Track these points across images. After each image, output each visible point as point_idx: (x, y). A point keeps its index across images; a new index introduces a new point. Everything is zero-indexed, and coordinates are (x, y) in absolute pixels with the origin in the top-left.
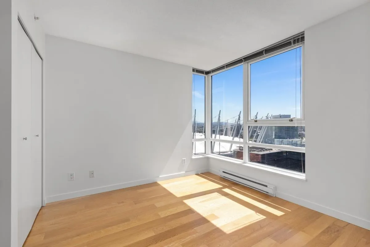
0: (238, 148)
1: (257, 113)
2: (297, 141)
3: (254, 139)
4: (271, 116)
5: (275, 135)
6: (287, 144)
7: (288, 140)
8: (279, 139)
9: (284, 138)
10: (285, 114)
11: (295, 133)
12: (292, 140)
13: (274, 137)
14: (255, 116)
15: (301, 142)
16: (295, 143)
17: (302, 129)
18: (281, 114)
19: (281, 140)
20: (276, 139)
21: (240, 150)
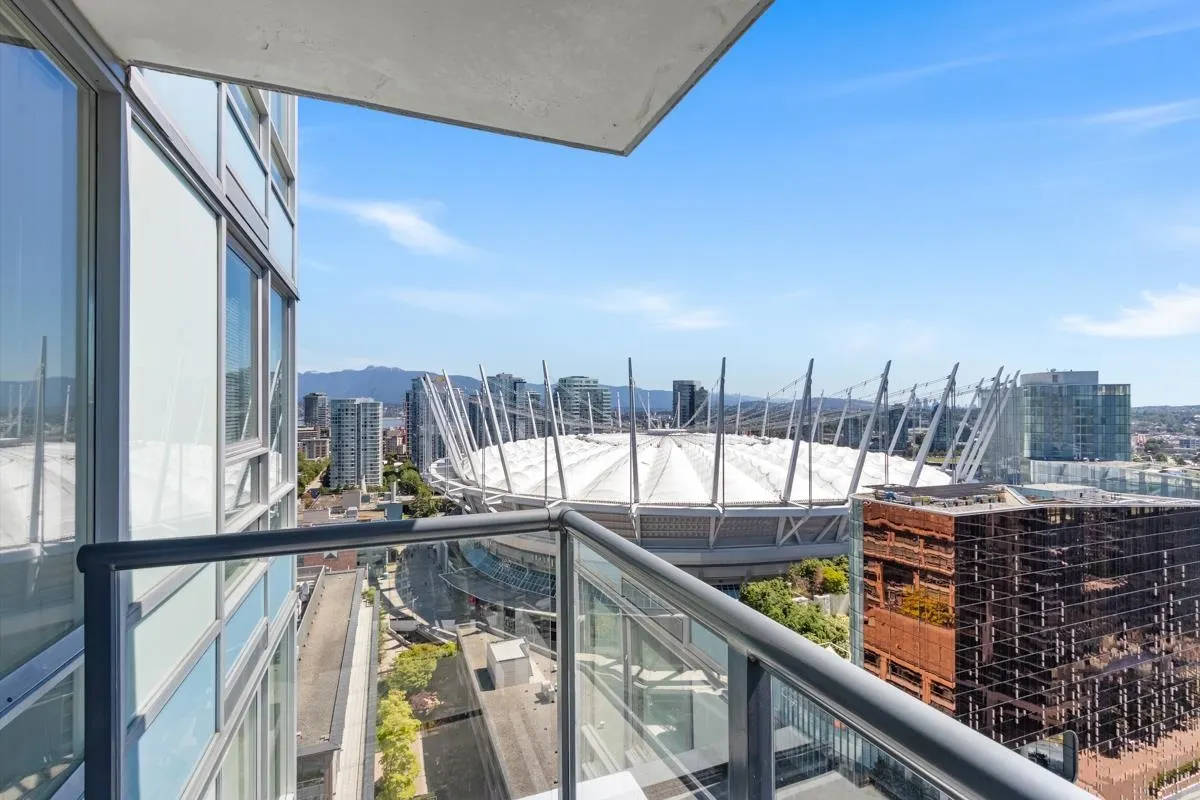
0: (871, 490)
1: (957, 366)
2: (1123, 471)
3: (947, 459)
4: (1016, 377)
5: (1033, 447)
6: (1080, 479)
7: (1090, 465)
8: (1046, 463)
9: (1071, 459)
10: (1077, 369)
11: (1117, 440)
12: (1104, 464)
13: (1027, 453)
14: (949, 377)
15: (1142, 475)
16: (1116, 479)
17: (1164, 426)
18: (1060, 369)
19: (1055, 464)
20: (1037, 462)
21: (877, 498)
